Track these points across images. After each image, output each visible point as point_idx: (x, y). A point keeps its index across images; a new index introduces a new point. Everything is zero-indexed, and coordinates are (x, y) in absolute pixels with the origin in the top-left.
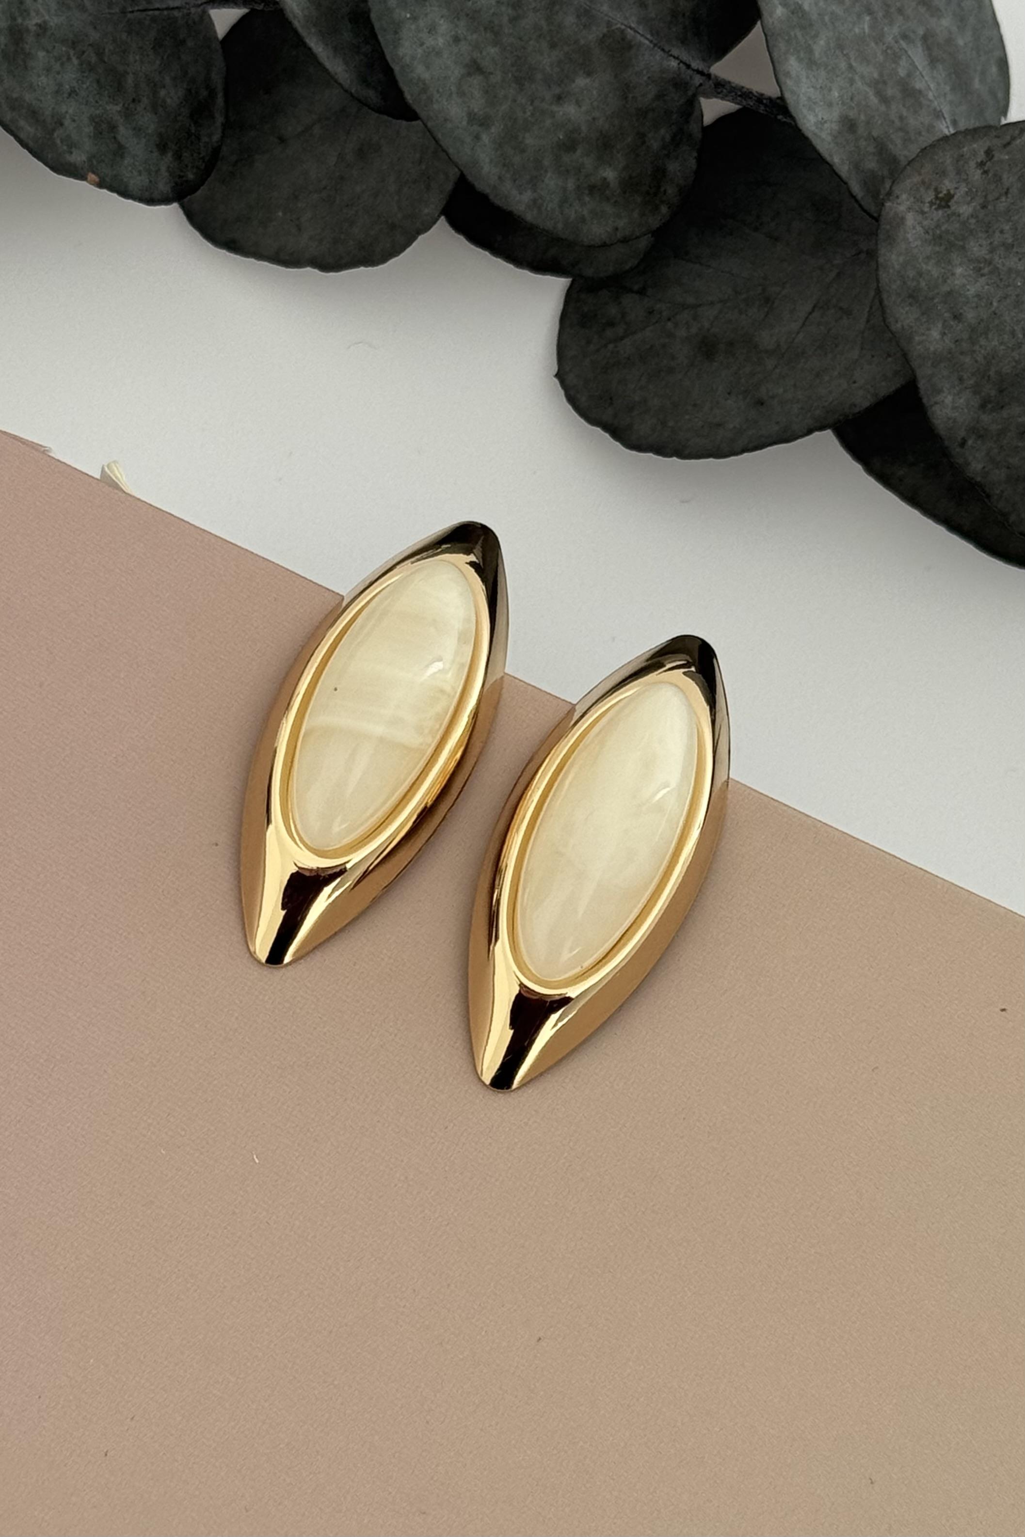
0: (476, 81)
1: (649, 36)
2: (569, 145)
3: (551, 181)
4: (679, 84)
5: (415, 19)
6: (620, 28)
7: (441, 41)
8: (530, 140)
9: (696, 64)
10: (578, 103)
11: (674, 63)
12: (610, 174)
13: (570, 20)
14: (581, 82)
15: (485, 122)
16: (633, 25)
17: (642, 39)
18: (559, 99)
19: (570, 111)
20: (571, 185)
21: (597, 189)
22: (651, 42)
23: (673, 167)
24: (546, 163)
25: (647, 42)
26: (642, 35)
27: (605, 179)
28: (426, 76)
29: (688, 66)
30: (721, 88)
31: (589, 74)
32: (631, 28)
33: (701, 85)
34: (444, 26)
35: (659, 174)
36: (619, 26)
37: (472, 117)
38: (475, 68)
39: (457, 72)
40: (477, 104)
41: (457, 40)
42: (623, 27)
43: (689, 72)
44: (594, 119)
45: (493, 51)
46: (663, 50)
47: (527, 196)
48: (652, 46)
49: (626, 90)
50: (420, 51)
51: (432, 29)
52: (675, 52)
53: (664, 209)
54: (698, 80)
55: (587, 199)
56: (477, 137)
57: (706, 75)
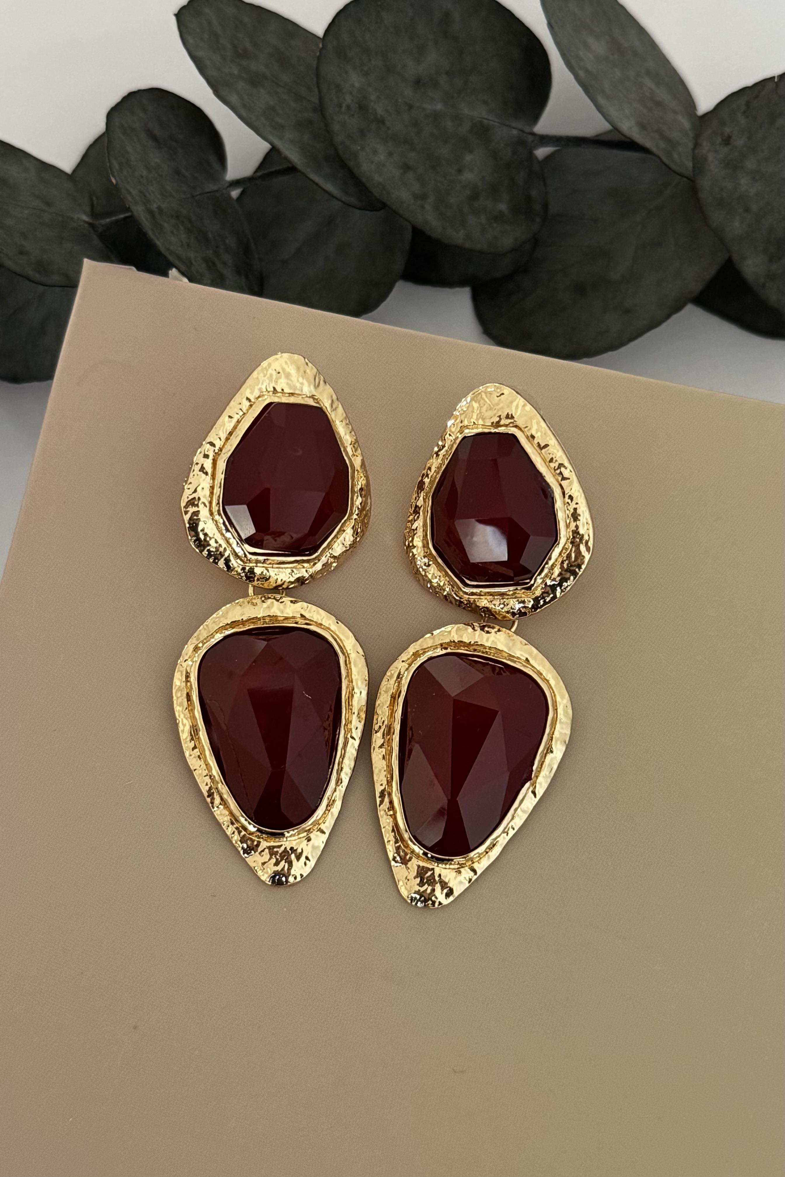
0: (410, 175)
1: (496, 120)
2: (475, 196)
3: (472, 220)
4: (521, 142)
5: (363, 148)
6: (478, 121)
7: (382, 157)
8: (452, 200)
9: (527, 129)
10: (471, 170)
11: (515, 132)
12: (503, 207)
13: (449, 124)
14: (468, 158)
15: (423, 197)
16: (486, 117)
17: (493, 123)
18: (460, 171)
19: (468, 176)
20: (483, 219)
21: (499, 218)
22: (498, 123)
23: (534, 193)
24: (466, 210)
25: (496, 124)
26: (492, 121)
27: (501, 211)
28: (381, 180)
29: (523, 131)
30: (544, 140)
31: (471, 152)
32: (484, 119)
33: (533, 141)
34: (381, 148)
35: (529, 199)
36: (477, 119)
37: (416, 197)
38: (406, 168)
39: (397, 173)
40: (416, 187)
41: (390, 154)
42: (480, 119)
43: (525, 135)
44: (483, 177)
45: (412, 155)
46: (507, 126)
47: (462, 233)
48: (500, 125)
49: (494, 155)
50: (372, 167)
51: (375, 152)
52: (514, 125)
53: (538, 220)
54: (530, 138)
55: (495, 225)
56: (423, 207)
57: (533, 134)
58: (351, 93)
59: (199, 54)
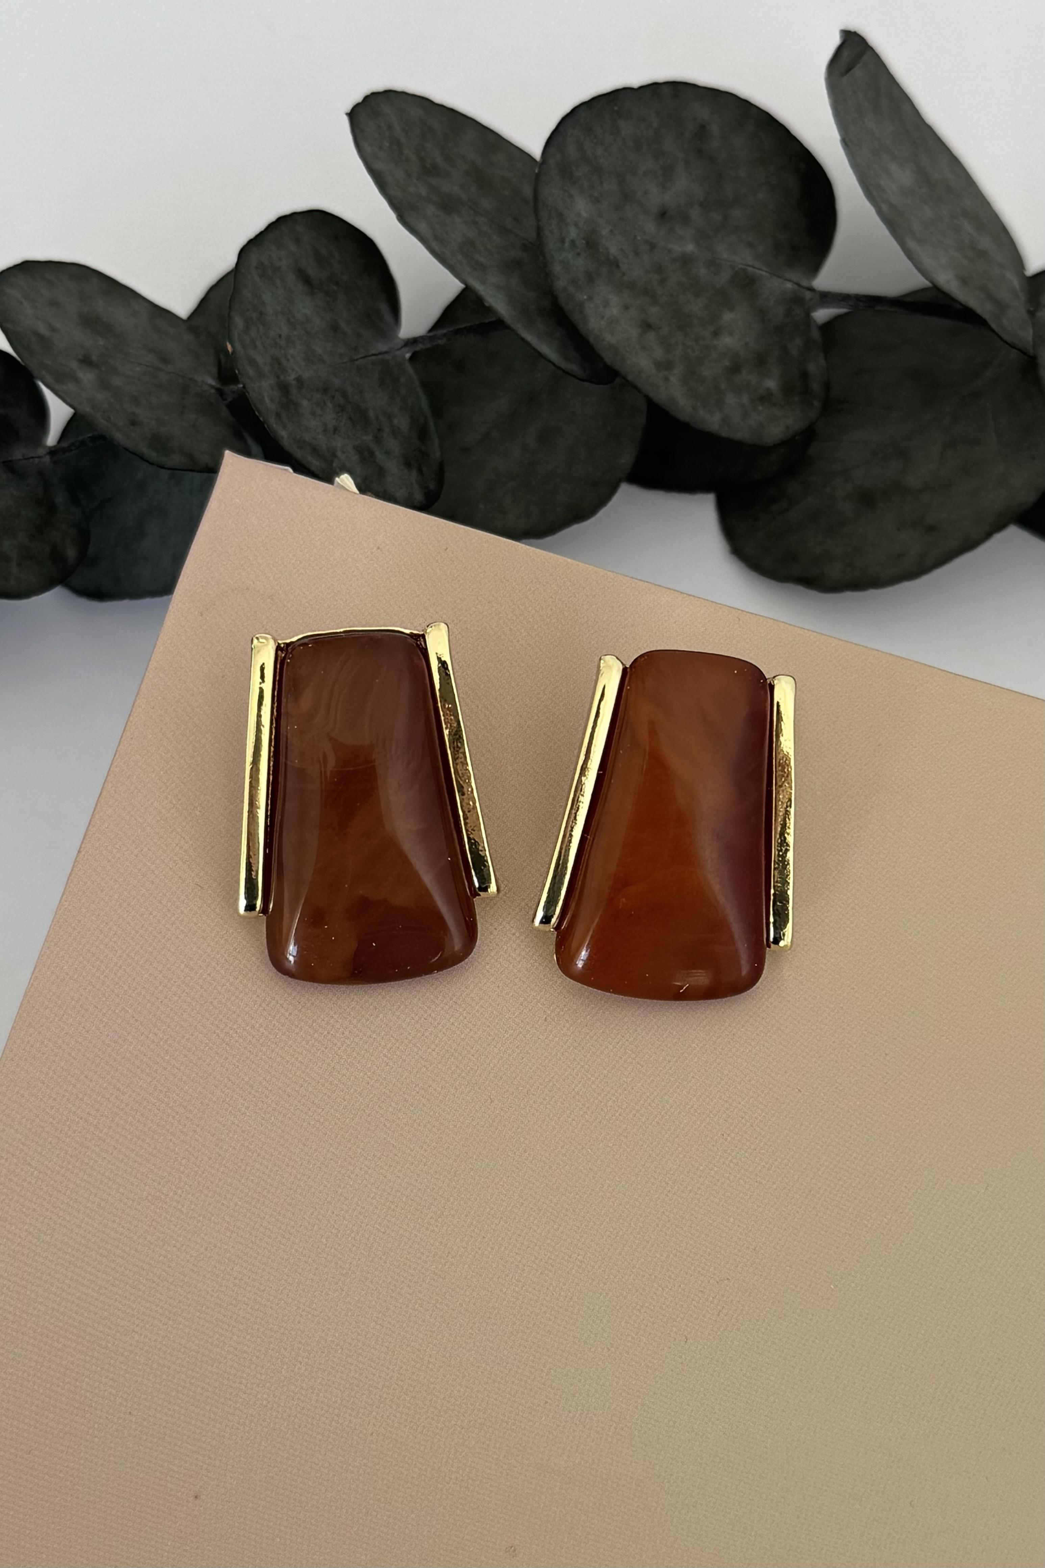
0: (651, 336)
1: (764, 269)
2: (735, 369)
3: (731, 400)
4: (797, 300)
5: (590, 298)
6: (741, 269)
7: (615, 311)
8: (706, 372)
9: (805, 283)
10: (731, 334)
11: (789, 285)
12: (771, 384)
13: (702, 272)
14: (728, 317)
15: (668, 366)
16: (750, 263)
17: (760, 272)
18: (716, 334)
19: (727, 341)
20: (745, 399)
21: (766, 398)
22: (766, 272)
23: (812, 368)
24: (723, 386)
25: (764, 273)
26: (759, 269)
27: (768, 389)
28: (615, 341)
29: (799, 285)
30: (826, 298)
31: (731, 309)
32: (749, 266)
33: (811, 299)
34: (614, 299)
35: (805, 375)
36: (740, 266)
37: (659, 365)
38: (647, 326)
39: (634, 332)
40: (659, 353)
41: (626, 307)
42: (743, 267)
43: (802, 290)
44: (747, 344)
45: (654, 310)
46: (779, 277)
47: (717, 416)
48: (768, 275)
49: (762, 314)
50: (603, 323)
51: (606, 304)
52: (787, 276)
53: (816, 403)
55: (760, 408)
56: (667, 379)
57: (811, 289)
58: (576, 225)
59: (379, 166)
